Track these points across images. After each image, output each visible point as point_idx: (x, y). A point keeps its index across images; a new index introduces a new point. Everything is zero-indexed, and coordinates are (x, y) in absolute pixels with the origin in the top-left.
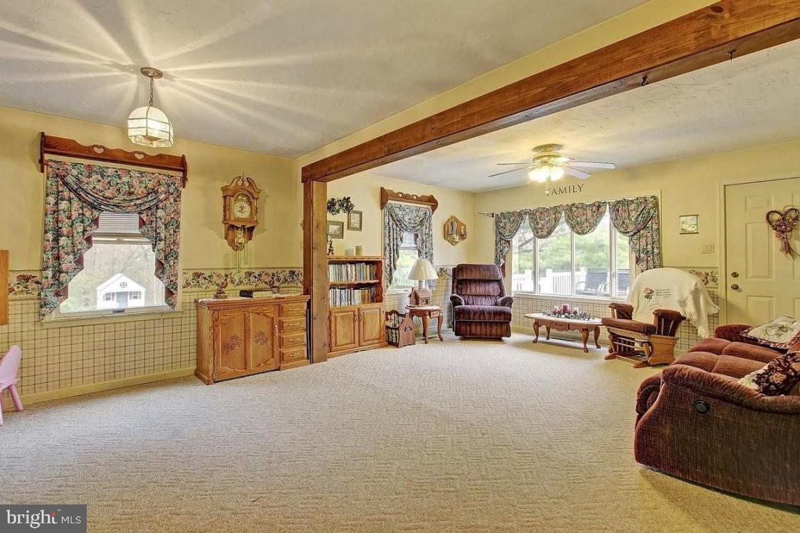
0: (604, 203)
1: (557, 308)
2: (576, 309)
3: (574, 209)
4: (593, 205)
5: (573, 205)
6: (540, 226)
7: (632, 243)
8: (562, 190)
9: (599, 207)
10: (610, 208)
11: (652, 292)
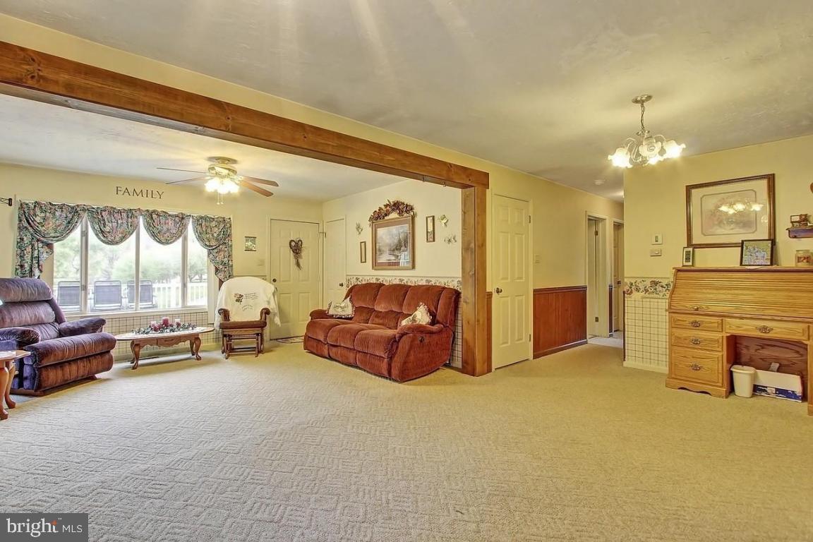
0: (188, 216)
1: (154, 323)
2: (177, 320)
3: (154, 216)
4: (177, 216)
5: (154, 211)
6: (107, 229)
7: (211, 256)
8: (138, 191)
9: (183, 218)
10: (193, 222)
11: (241, 296)
